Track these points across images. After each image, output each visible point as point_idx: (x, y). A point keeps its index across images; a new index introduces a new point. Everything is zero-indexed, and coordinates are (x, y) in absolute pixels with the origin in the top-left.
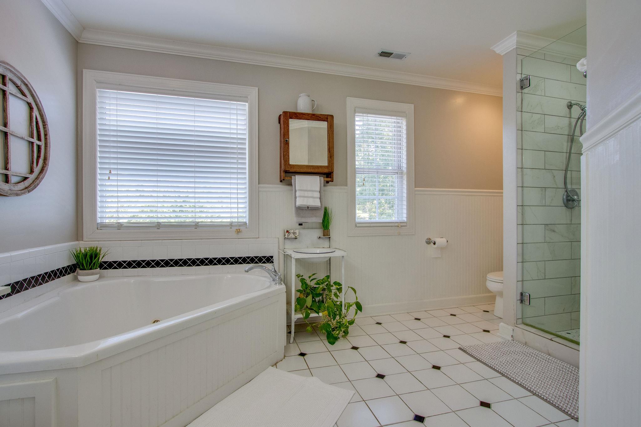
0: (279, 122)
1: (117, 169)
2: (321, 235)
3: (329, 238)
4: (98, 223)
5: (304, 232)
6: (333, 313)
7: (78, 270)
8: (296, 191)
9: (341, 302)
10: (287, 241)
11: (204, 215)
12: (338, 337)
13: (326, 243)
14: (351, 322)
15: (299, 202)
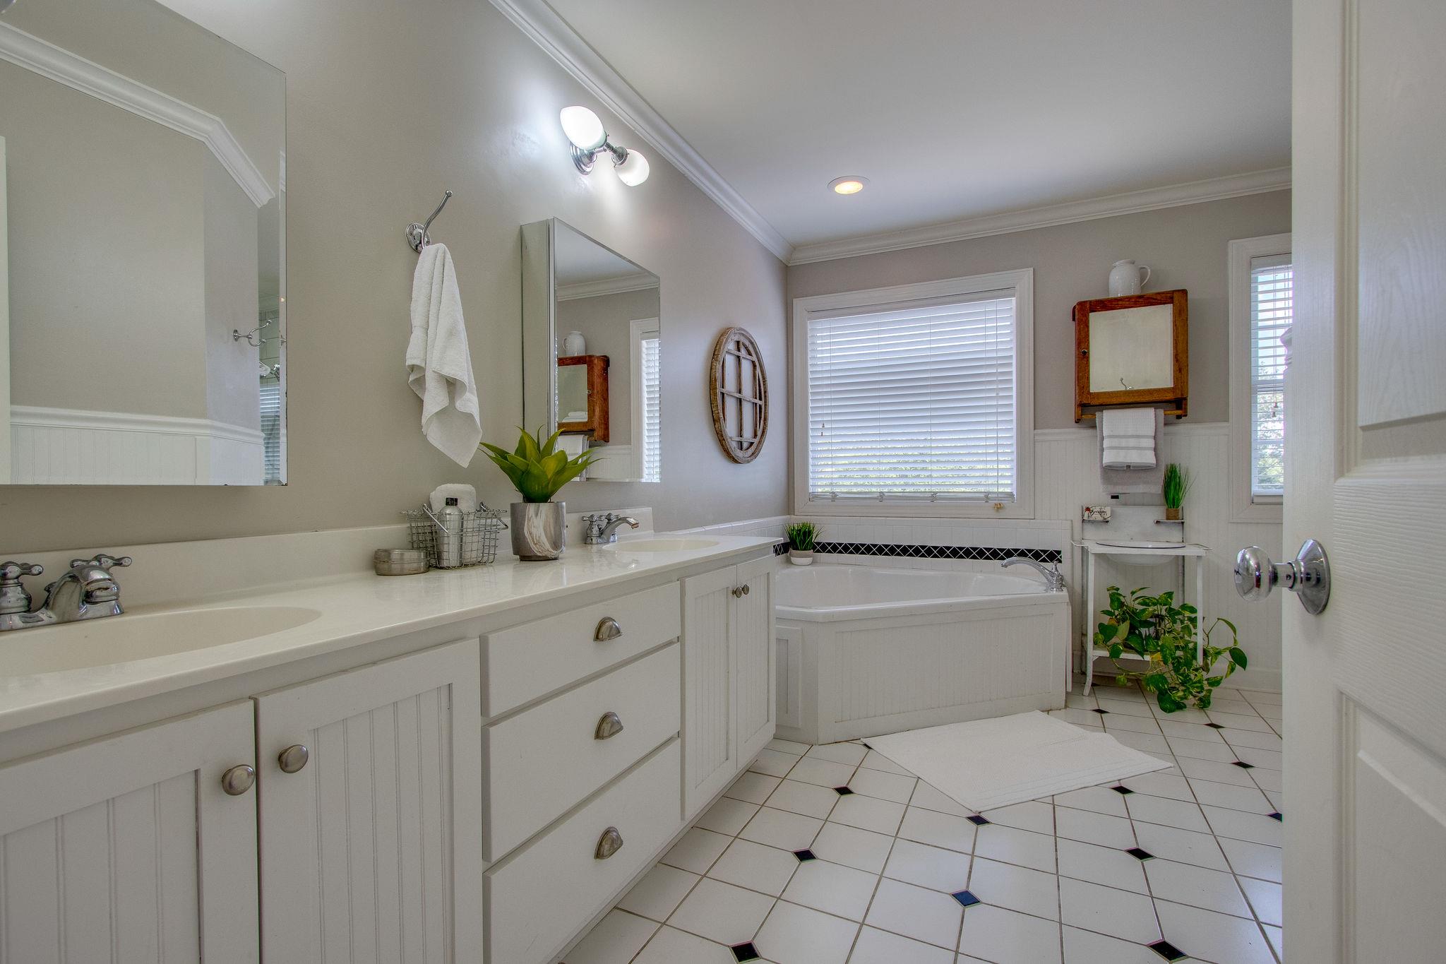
0: (1074, 319)
1: (831, 421)
2: (1162, 517)
3: (1183, 523)
4: (810, 493)
5: (1121, 510)
6: (1173, 659)
7: (791, 550)
8: (1102, 439)
9: (1196, 644)
10: (1088, 527)
11: (962, 482)
12: (1183, 703)
13: (1174, 535)
14: (1215, 683)
15: (1108, 458)
